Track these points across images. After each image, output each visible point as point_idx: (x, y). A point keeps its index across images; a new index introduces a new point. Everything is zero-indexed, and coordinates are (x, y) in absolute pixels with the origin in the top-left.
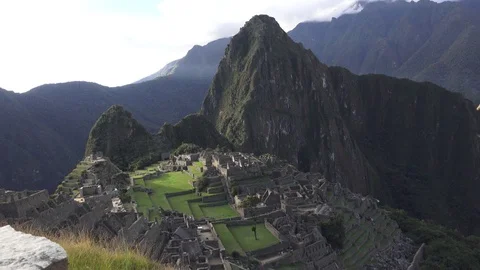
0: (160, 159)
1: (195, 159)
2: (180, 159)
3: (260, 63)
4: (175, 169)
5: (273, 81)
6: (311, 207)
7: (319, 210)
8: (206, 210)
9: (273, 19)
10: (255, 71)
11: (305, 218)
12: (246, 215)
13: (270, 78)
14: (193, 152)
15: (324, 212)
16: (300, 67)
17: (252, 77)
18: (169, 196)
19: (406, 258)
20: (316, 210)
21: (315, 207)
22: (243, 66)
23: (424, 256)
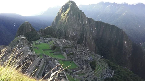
0: (39, 39)
1: (51, 40)
2: (46, 39)
3: (70, 14)
4: (44, 42)
5: (73, 20)
6: (86, 57)
7: (89, 58)
8: (55, 56)
9: (74, 2)
10: (68, 16)
11: (85, 61)
12: (67, 58)
13: (72, 19)
14: (50, 38)
15: (90, 59)
16: (81, 17)
17: (67, 18)
18: (44, 50)
19: (110, 73)
20: (88, 58)
21: (88, 57)
22: (65, 15)
23: (115, 73)
